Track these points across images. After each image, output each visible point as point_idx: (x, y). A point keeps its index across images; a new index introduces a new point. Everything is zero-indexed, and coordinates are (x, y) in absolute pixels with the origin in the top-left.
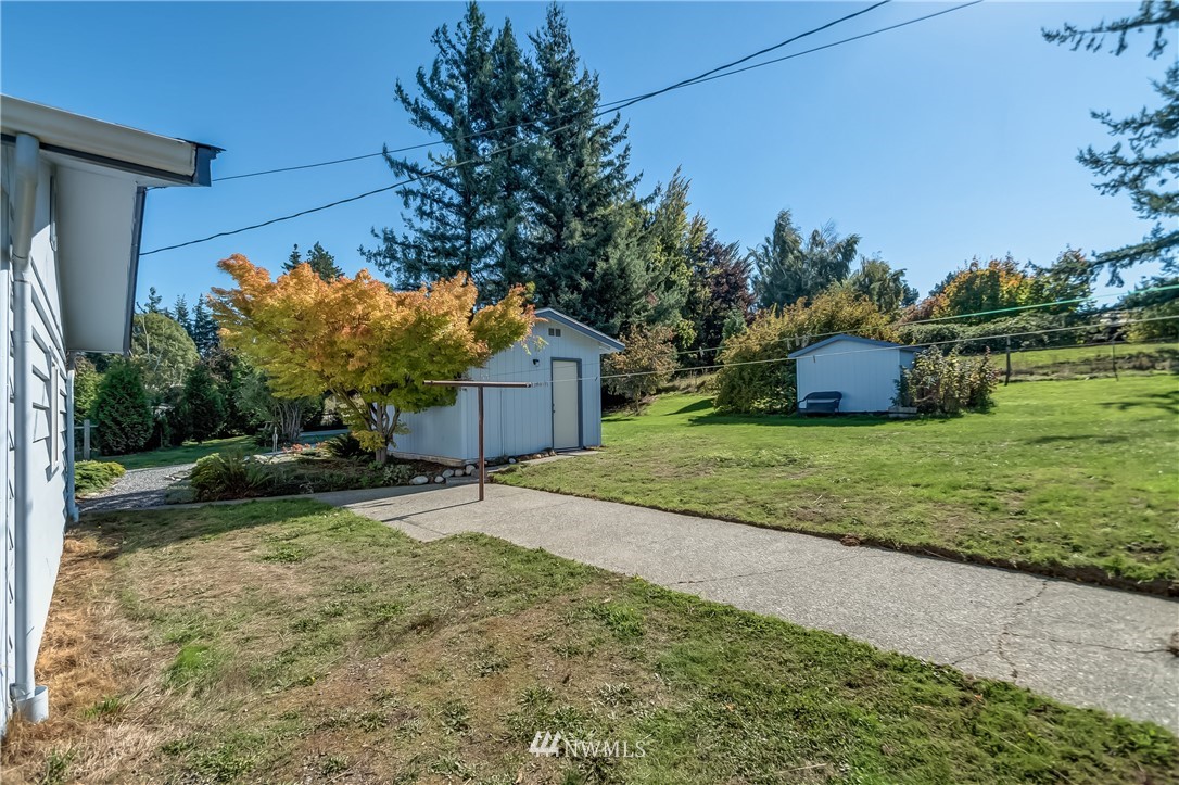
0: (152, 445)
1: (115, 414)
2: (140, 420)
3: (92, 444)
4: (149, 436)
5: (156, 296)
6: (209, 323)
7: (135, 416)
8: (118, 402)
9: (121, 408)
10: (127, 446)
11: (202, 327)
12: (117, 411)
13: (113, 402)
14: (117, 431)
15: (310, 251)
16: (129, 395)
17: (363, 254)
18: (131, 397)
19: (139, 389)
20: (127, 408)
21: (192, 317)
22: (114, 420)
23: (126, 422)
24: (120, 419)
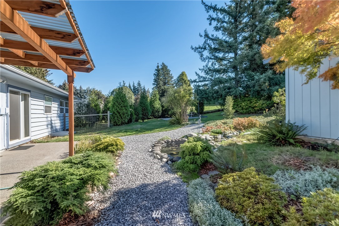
0: (130, 121)
1: (118, 109)
2: (126, 112)
3: (110, 121)
4: (129, 118)
5: (124, 83)
6: (136, 89)
7: (124, 110)
8: (119, 104)
9: (120, 107)
10: (122, 122)
11: (135, 90)
12: (119, 108)
13: (117, 104)
14: (119, 116)
15: (161, 65)
16: (122, 101)
17: (193, 49)
18: (123, 102)
19: (126, 99)
20: (121, 107)
21: (132, 88)
22: (117, 111)
23: (121, 112)
24: (119, 111)
